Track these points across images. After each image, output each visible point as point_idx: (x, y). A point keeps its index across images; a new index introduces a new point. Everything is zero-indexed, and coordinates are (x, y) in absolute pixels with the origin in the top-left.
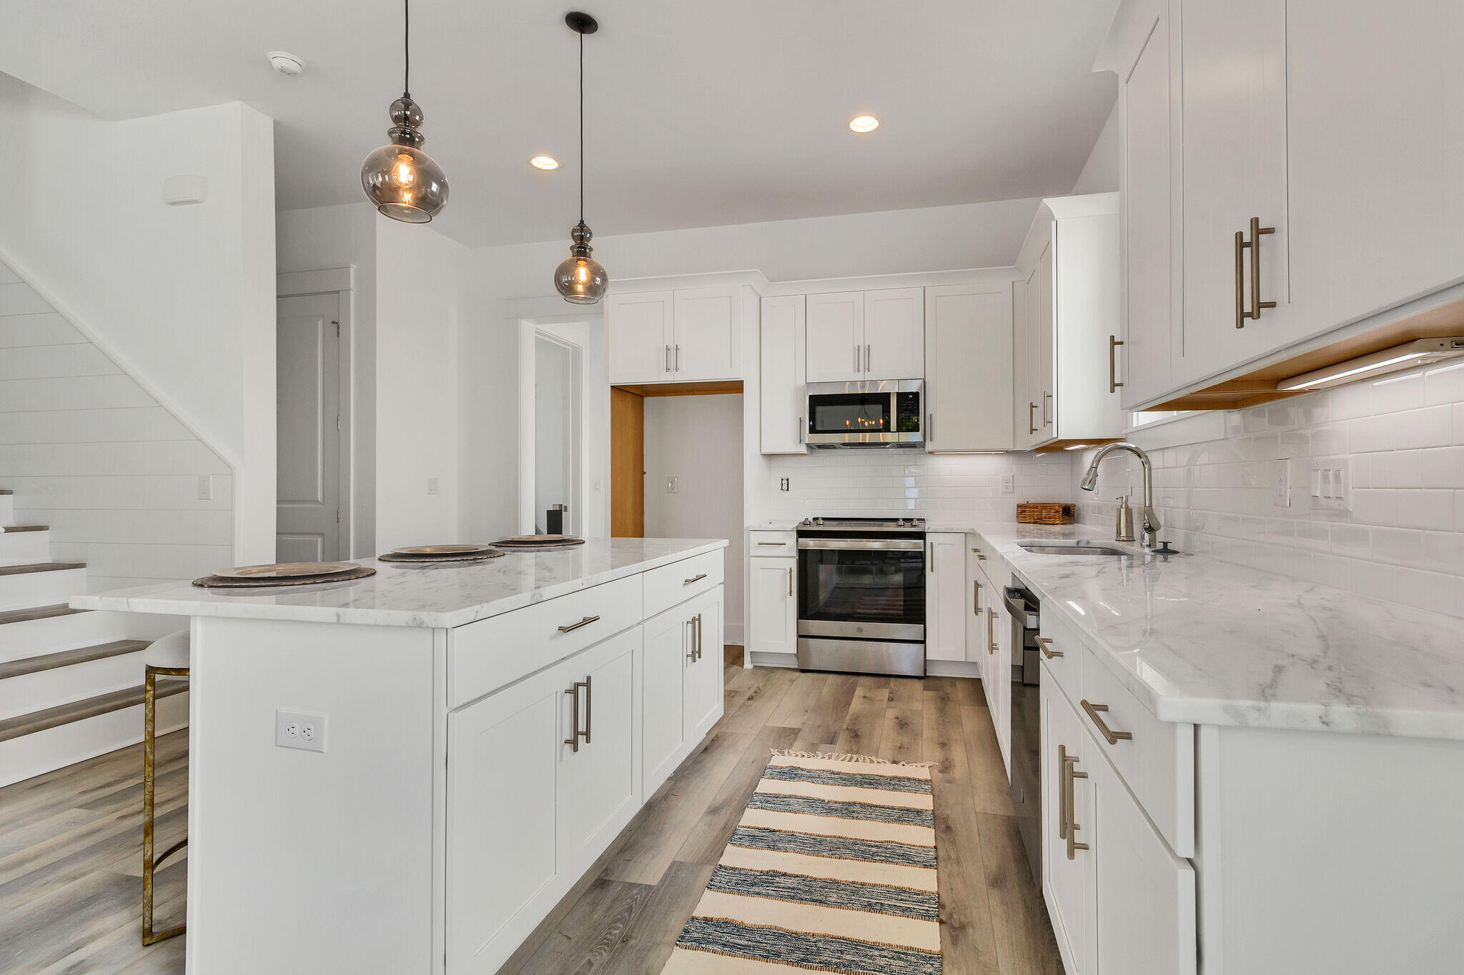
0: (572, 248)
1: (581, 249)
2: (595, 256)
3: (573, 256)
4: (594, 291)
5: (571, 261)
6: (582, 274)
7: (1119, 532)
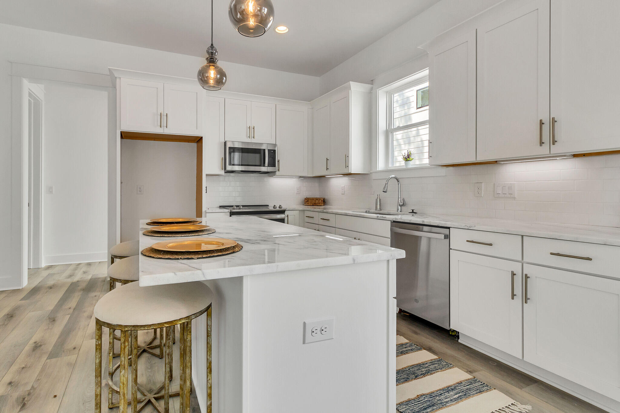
0: (207, 59)
1: (212, 60)
2: (220, 64)
3: (207, 63)
4: (219, 82)
5: (206, 66)
6: (212, 73)
7: (376, 207)
